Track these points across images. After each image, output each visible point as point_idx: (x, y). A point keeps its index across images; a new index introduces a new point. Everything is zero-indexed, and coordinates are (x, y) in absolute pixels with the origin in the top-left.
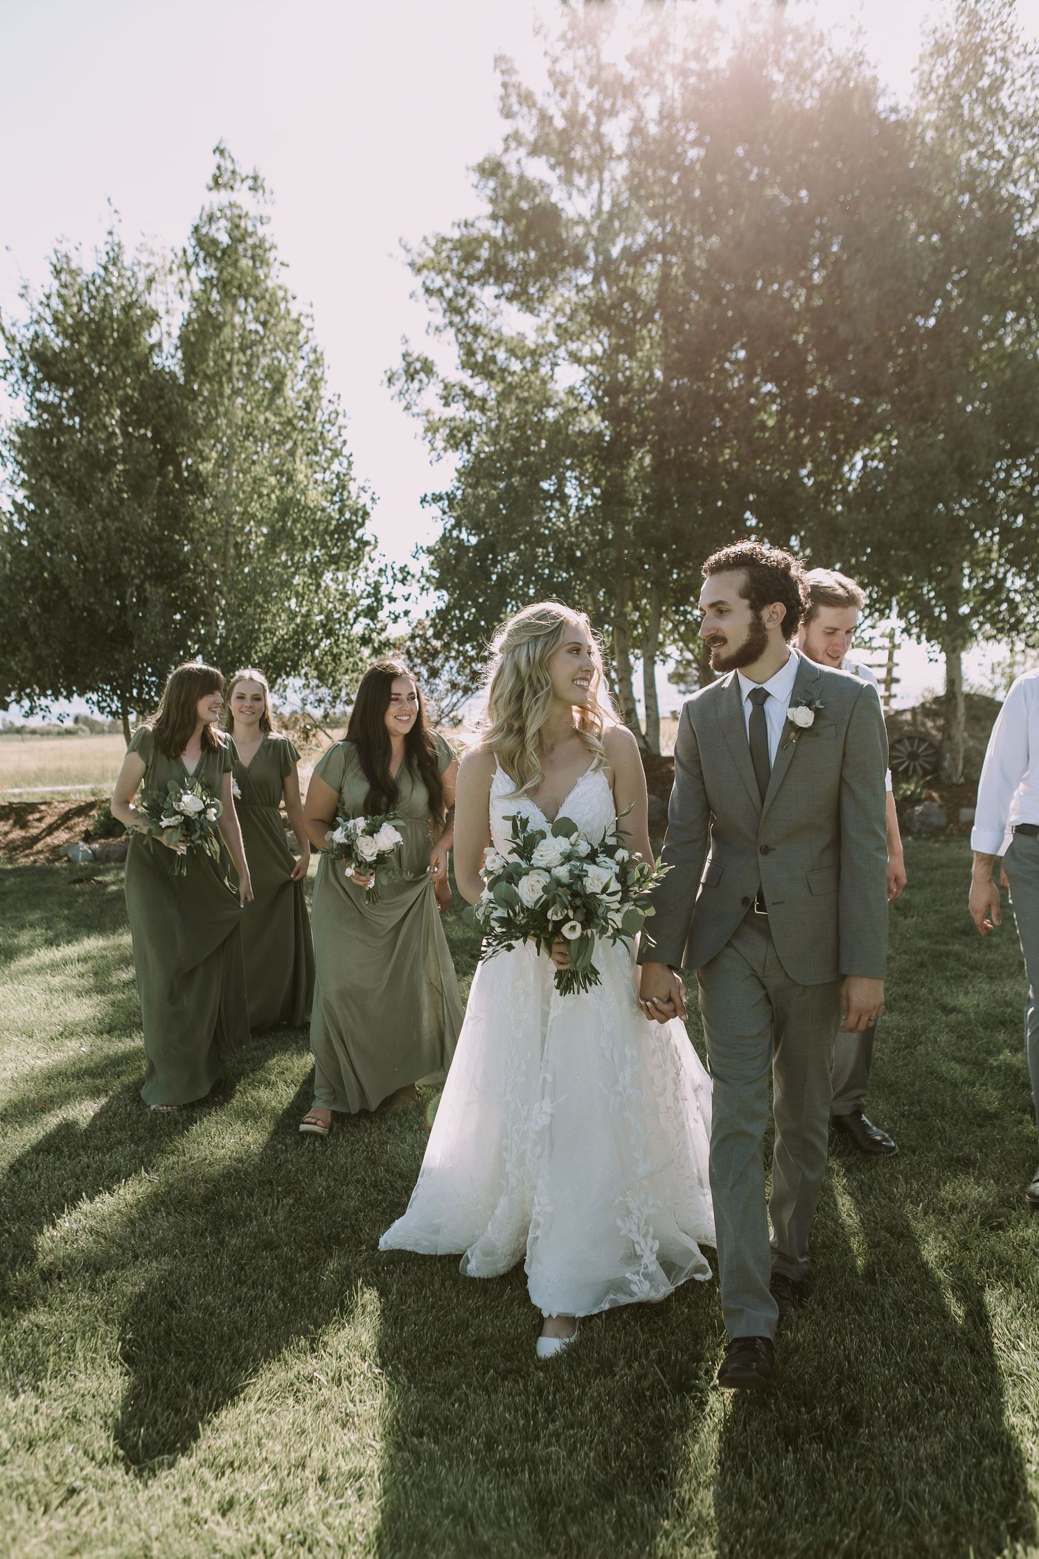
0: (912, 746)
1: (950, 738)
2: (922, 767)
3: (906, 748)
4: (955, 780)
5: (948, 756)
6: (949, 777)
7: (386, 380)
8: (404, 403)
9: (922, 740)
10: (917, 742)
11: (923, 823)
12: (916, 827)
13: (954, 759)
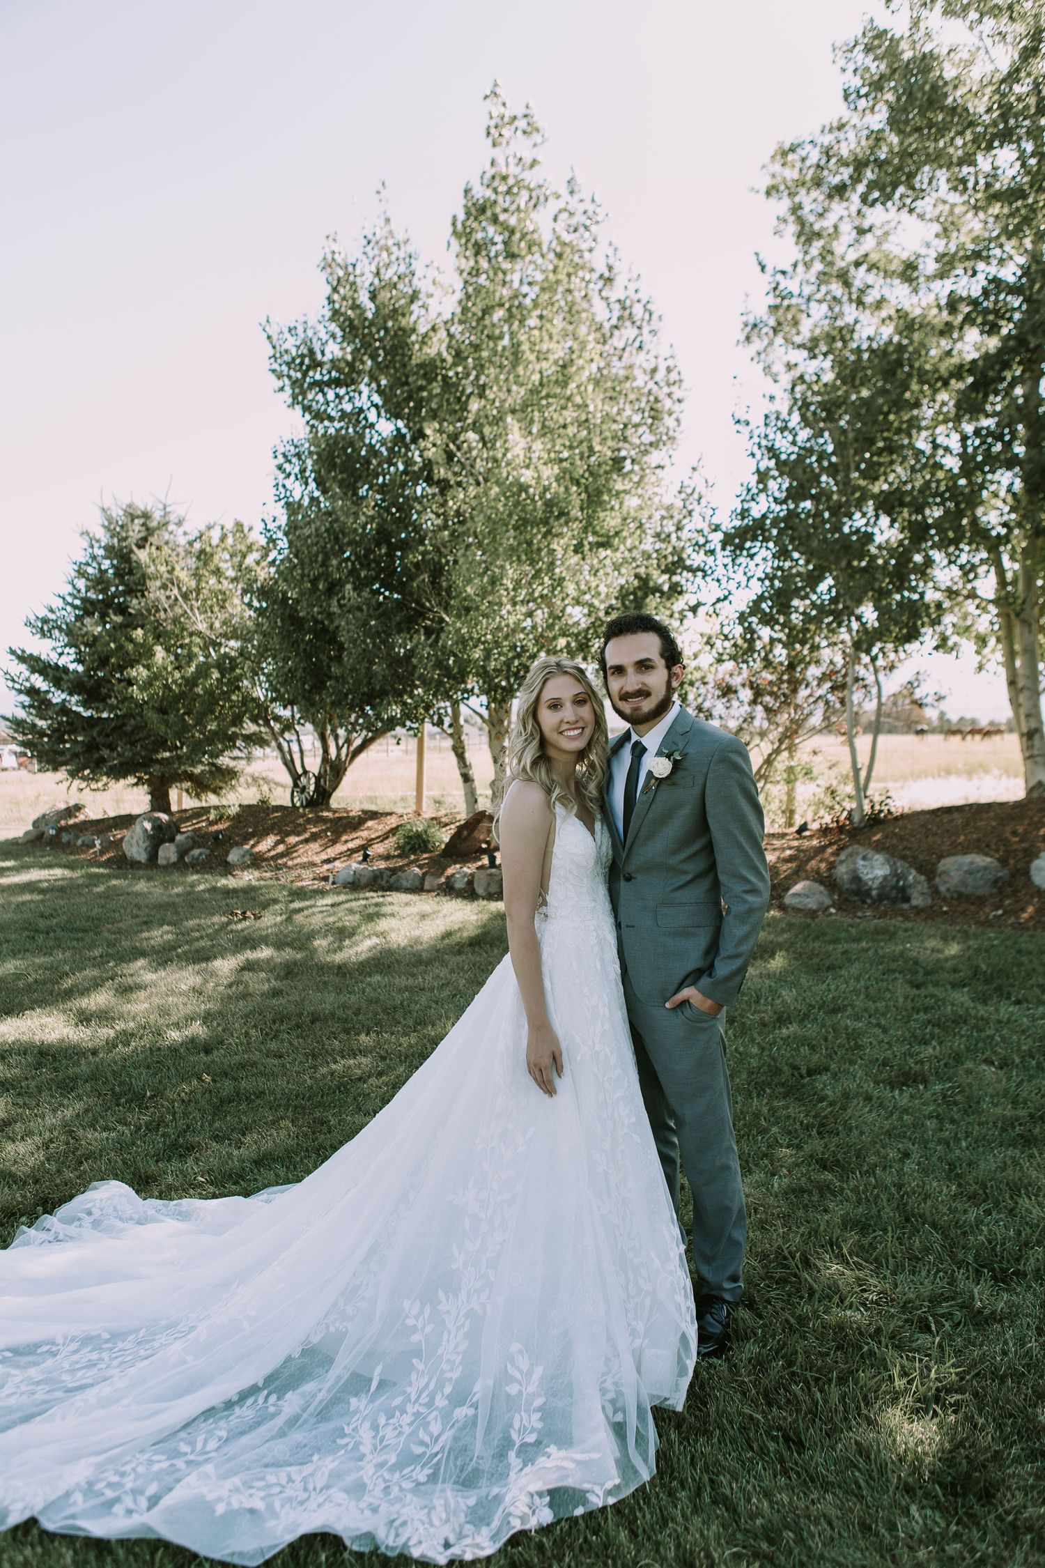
7: (743, 338)
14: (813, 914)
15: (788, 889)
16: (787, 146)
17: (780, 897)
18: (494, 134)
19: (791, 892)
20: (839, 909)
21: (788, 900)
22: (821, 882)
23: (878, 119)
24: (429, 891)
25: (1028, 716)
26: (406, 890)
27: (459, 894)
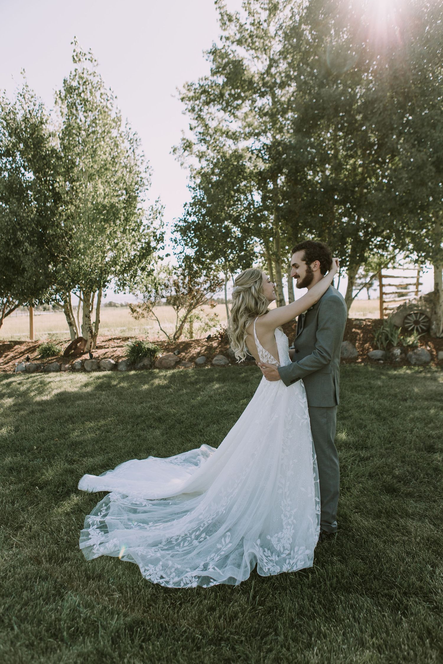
0: (416, 317)
1: (436, 313)
2: (421, 328)
3: (413, 318)
4: (438, 335)
5: (434, 322)
6: (435, 334)
7: (172, 151)
8: (180, 162)
9: (422, 314)
10: (419, 315)
11: (417, 360)
12: (413, 361)
13: (438, 324)
14: (223, 366)
15: (213, 359)
17: (211, 361)
18: (76, 59)
19: (215, 359)
20: (232, 364)
21: (214, 362)
22: (224, 355)
23: (221, 80)
24: (65, 371)
25: (280, 295)
26: (53, 371)
27: (78, 371)
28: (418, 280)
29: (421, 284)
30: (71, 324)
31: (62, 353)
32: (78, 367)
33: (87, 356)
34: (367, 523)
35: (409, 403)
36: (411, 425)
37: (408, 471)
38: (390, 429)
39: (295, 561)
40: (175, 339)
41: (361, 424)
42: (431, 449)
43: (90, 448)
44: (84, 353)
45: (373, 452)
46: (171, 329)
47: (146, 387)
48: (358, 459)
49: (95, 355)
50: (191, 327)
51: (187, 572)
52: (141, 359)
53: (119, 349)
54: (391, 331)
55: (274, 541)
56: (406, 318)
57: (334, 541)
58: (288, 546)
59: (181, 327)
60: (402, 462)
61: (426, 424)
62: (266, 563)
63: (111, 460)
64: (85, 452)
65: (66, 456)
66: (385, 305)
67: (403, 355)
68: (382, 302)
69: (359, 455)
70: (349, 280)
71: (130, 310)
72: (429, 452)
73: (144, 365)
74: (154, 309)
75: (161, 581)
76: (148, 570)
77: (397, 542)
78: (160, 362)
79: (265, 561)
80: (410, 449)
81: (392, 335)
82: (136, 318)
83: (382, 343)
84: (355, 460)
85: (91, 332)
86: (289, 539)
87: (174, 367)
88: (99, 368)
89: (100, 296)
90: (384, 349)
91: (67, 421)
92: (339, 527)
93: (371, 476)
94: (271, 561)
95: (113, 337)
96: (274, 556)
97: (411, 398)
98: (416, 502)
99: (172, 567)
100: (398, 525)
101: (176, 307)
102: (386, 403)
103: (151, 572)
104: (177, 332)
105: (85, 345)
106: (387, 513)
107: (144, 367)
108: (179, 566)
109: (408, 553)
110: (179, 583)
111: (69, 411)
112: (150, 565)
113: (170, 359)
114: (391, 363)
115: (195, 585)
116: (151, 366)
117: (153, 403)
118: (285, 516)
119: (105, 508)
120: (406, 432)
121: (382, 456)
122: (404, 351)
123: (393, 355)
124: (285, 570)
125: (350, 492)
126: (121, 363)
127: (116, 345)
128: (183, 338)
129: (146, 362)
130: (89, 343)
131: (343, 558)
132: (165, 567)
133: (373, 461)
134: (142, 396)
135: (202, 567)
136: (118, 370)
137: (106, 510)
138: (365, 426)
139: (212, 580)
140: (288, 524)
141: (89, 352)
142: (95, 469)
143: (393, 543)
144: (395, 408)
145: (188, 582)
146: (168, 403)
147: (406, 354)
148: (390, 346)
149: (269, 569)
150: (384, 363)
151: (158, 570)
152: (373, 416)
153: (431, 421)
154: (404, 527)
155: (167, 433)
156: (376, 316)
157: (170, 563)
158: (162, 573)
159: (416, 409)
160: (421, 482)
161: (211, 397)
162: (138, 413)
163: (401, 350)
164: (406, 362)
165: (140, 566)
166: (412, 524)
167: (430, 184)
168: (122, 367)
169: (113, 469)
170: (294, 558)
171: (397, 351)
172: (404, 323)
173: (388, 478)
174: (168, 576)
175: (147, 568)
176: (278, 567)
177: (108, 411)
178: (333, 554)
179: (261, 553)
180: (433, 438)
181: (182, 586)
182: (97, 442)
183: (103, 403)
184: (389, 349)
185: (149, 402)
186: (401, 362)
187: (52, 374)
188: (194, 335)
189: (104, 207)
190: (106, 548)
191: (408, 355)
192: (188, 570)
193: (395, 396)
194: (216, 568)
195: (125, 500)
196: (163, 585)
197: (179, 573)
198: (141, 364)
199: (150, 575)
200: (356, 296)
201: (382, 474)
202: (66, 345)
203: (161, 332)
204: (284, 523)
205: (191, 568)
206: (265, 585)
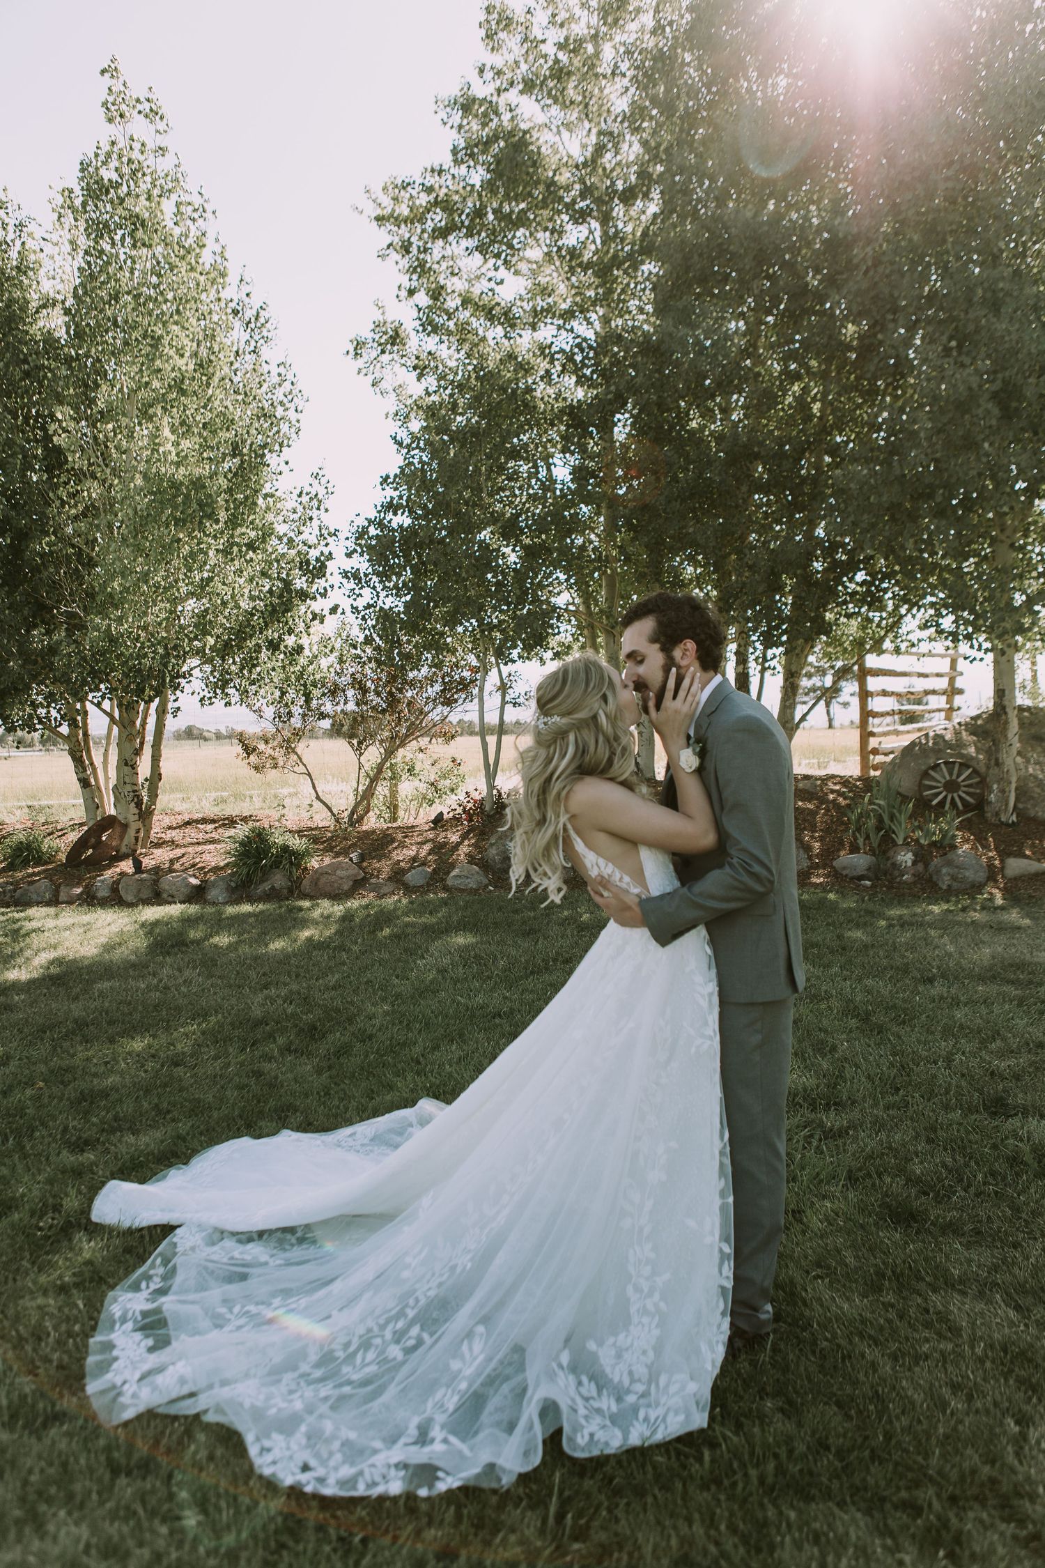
0: (951, 774)
1: (997, 764)
2: (962, 799)
3: (943, 776)
4: (1003, 818)
5: (995, 786)
6: (997, 814)
9: (964, 766)
10: (957, 766)
11: (954, 878)
12: (944, 883)
13: (1003, 791)
14: (474, 892)
15: (448, 873)
16: (399, 182)
17: (443, 880)
18: (114, 112)
19: (453, 874)
20: (496, 887)
21: (450, 882)
22: (477, 865)
23: (477, 176)
24: (69, 903)
26: (38, 904)
27: (105, 903)
28: (952, 681)
29: (961, 692)
30: (85, 783)
31: (63, 857)
32: (103, 893)
33: (127, 866)
34: (850, 1305)
35: (938, 989)
36: (944, 1046)
37: (944, 1165)
38: (894, 1054)
39: (660, 1411)
40: (352, 823)
41: (822, 1042)
42: (999, 1107)
43: (127, 1107)
44: (120, 857)
45: (856, 1115)
46: (342, 797)
47: (277, 945)
48: (818, 1133)
49: (147, 862)
50: (394, 793)
51: (375, 1452)
52: (266, 873)
53: (212, 847)
54: (891, 806)
55: (606, 1357)
56: (925, 775)
57: (764, 1357)
58: (641, 1371)
59: (369, 793)
60: (929, 1141)
61: (984, 1043)
62: (586, 1417)
63: (184, 1140)
64: (116, 1118)
65: (66, 1130)
66: (873, 743)
67: (920, 867)
68: (866, 735)
69: (821, 1125)
70: (786, 680)
71: (239, 749)
72: (994, 1114)
73: (273, 888)
74: (301, 747)
75: (303, 1477)
76: (269, 1450)
77: (927, 1357)
78: (315, 882)
79: (582, 1411)
80: (947, 1108)
81: (892, 817)
82: (256, 768)
83: (868, 837)
84: (811, 1136)
85: (139, 804)
86: (644, 1352)
87: (349, 894)
88: (157, 897)
89: (162, 712)
90: (872, 852)
91: (69, 1035)
92: (777, 1317)
93: (852, 1178)
94: (599, 1411)
95: (196, 816)
96: (605, 1398)
97: (943, 976)
98: (968, 1246)
99: (334, 1437)
100: (927, 1311)
101: (355, 742)
102: (883, 987)
103: (276, 1454)
104: (357, 805)
105: (122, 838)
106: (897, 1277)
107: (272, 895)
108: (352, 1435)
109: (955, 1388)
110: (351, 1482)
111: (77, 1010)
112: (275, 1436)
113: (338, 872)
114: (890, 888)
115: (395, 1487)
116: (291, 891)
117: (295, 987)
118: (638, 1289)
119: (161, 1271)
120: (935, 1063)
121: (878, 1126)
122: (922, 856)
123: (894, 865)
124: (635, 1440)
125: (801, 1221)
126: (214, 884)
127: (201, 836)
128: (372, 822)
129: (278, 880)
130: (131, 833)
131: (790, 1403)
132: (314, 1437)
133: (856, 1138)
134: (266, 969)
135: (413, 1432)
136: (205, 902)
137: (164, 1278)
138: (834, 1049)
139: (440, 1474)
140: (644, 1311)
141: (132, 854)
142: (141, 1165)
143: (918, 1358)
144: (904, 1001)
145: (378, 1479)
146: (334, 988)
147: (926, 865)
148: (886, 844)
149: (592, 1435)
150: (872, 886)
151: (294, 1447)
152: (853, 1023)
153: (996, 1034)
154: (943, 1317)
155: (330, 1068)
156: (852, 768)
157: (328, 1426)
158: (306, 1456)
159: (956, 1003)
160: (977, 1195)
161: (442, 971)
162: (257, 1012)
163: (915, 855)
164: (927, 886)
165: (249, 1438)
166: (960, 1308)
167: (986, 445)
168: (215, 894)
169: (186, 1164)
170: (657, 1405)
171: (906, 858)
172: (921, 787)
173: (896, 1186)
174: (324, 1463)
175: (267, 1443)
176: (618, 1433)
177: (179, 1009)
178: (763, 1394)
179: (572, 1390)
180: (1003, 1079)
181: (361, 1490)
182: (147, 1091)
183: (166, 988)
184: (884, 852)
185: (285, 984)
186: (915, 883)
187: (32, 911)
188: (401, 813)
189: (175, 485)
190: (155, 1388)
191: (932, 868)
192: (378, 1444)
193: (905, 970)
194: (453, 1439)
195: (215, 1248)
196: (308, 1489)
197: (354, 1452)
198: (266, 886)
199: (274, 1463)
200: (803, 718)
201: (880, 1175)
202: (73, 837)
203: (317, 804)
204: (633, 1309)
205: (384, 1440)
206: (588, 1484)
